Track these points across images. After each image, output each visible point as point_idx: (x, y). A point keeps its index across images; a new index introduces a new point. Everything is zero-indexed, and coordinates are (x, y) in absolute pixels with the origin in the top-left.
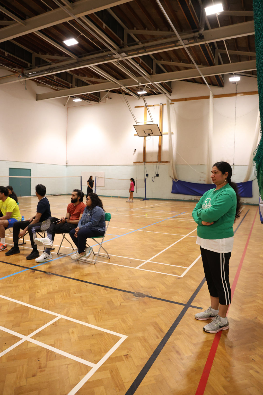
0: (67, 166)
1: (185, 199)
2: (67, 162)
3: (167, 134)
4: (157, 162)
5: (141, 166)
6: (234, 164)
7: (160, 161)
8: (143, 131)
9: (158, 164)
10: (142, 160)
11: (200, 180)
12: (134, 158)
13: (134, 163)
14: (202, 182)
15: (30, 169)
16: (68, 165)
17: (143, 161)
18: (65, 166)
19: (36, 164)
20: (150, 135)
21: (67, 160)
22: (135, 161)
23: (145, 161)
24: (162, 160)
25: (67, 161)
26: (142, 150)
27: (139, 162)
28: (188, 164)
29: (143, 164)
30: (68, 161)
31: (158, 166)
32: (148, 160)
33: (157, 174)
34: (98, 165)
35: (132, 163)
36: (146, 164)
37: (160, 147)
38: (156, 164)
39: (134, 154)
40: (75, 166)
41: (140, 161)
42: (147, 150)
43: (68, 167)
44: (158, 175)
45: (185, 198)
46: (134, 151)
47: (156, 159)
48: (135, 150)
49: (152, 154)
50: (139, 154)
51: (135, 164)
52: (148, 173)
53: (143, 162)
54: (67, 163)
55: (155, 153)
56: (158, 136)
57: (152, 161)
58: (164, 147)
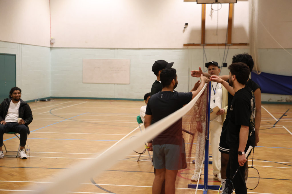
0: (51, 48)
1: (271, 101)
2: (52, 42)
4: (225, 45)
5: (198, 51)
7: (229, 42)
9: (227, 47)
10: (198, 40)
12: (184, 38)
13: (185, 45)
15: (15, 55)
16: (54, 46)
17: (202, 42)
18: (49, 49)
19: (20, 45)
21: (52, 38)
22: (186, 43)
23: (203, 43)
24: (234, 41)
25: (51, 40)
26: (199, 24)
27: (193, 45)
28: (282, 47)
29: (202, 47)
30: (55, 39)
31: (226, 50)
32: (208, 41)
33: (224, 62)
34: (118, 49)
35: (181, 46)
36: (206, 47)
37: (230, 21)
38: (224, 47)
39: (184, 31)
40: (69, 48)
41: (196, 43)
42: (207, 24)
43: (53, 50)
45: (270, 99)
46: (184, 27)
47: (223, 40)
48: (187, 24)
49: (216, 31)
50: (193, 32)
51: (186, 47)
54: (52, 44)
55: (222, 30)
56: (228, 4)
57: (217, 43)
58: (236, 22)
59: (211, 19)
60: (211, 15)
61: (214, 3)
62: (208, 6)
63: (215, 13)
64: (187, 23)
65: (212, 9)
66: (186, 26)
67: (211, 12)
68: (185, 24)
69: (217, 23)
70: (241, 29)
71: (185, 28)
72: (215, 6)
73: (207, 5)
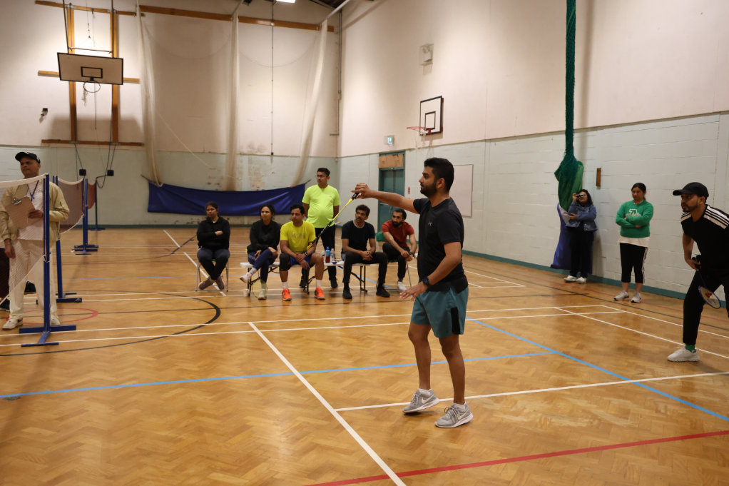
1: (177, 224)
3: (135, 81)
4: (109, 144)
5: (67, 152)
6: (272, 154)
7: (115, 140)
8: (80, 69)
9: (112, 147)
10: (66, 135)
11: (209, 184)
12: (42, 130)
13: (44, 141)
14: (213, 188)
17: (72, 138)
20: (95, 79)
22: (46, 138)
23: (75, 139)
24: (123, 138)
26: (66, 111)
27: (59, 141)
28: (190, 150)
29: (73, 146)
31: (112, 152)
32: (81, 137)
33: (109, 169)
35: (38, 143)
36: (78, 146)
37: (115, 109)
38: (107, 147)
39: (41, 120)
41: (61, 139)
42: (81, 111)
44: (110, 173)
45: (177, 221)
46: (42, 113)
47: (105, 136)
48: (45, 110)
49: (95, 123)
50: (57, 122)
51: (47, 145)
52: (84, 168)
53: (72, 140)
55: (104, 121)
56: (111, 85)
57: (96, 140)
58: (124, 112)
59: (85, 105)
60: (84, 99)
61: (87, 82)
62: (79, 85)
63: (90, 97)
64: (46, 107)
65: (85, 90)
66: (45, 113)
67: (84, 93)
68: (42, 110)
69: (96, 111)
70: (132, 122)
71: (43, 115)
72: (90, 86)
73: (77, 84)
